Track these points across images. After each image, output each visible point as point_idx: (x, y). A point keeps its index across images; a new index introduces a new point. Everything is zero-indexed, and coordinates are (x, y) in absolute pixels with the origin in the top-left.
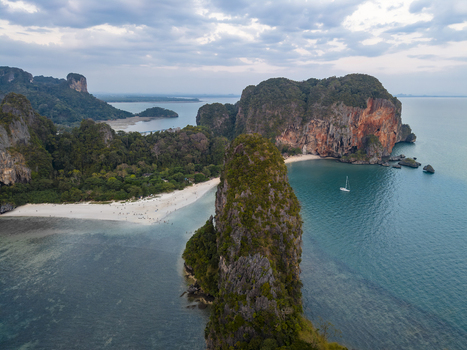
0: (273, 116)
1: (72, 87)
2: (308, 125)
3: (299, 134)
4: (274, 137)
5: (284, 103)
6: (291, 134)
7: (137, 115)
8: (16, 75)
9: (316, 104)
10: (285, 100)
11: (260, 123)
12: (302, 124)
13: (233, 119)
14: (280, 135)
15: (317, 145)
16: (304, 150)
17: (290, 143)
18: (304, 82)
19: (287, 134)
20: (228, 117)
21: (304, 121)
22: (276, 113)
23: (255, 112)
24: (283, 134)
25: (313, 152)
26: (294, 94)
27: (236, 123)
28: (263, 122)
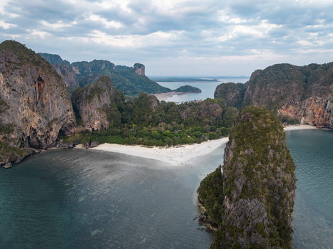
0: (276, 93)
1: (136, 72)
2: (307, 101)
3: (298, 108)
4: (276, 109)
5: (285, 83)
6: (291, 107)
8: (106, 65)
9: (316, 84)
10: (287, 81)
11: (265, 98)
12: (301, 100)
13: (242, 95)
14: (281, 108)
15: (314, 117)
16: (302, 121)
17: (290, 115)
18: (305, 66)
19: (287, 107)
20: (238, 93)
21: (303, 98)
22: (279, 91)
23: (261, 89)
24: (283, 107)
25: (310, 123)
26: (295, 76)
27: (245, 98)
28: (267, 97)
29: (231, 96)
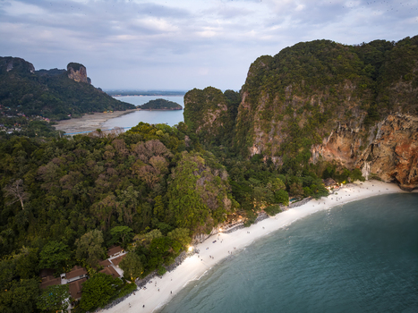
0: (307, 107)
1: (71, 76)
2: (380, 125)
3: (359, 142)
4: (308, 146)
5: (327, 82)
6: (340, 141)
7: (139, 107)
8: (15, 65)
9: (400, 84)
10: (330, 77)
11: (280, 119)
12: (366, 124)
13: (233, 112)
14: (319, 142)
15: (396, 165)
16: (365, 173)
17: (339, 158)
18: (364, 45)
19: (332, 140)
20: (225, 109)
21: (372, 117)
22: (312, 101)
23: (272, 99)
24: (325, 142)
25: (384, 176)
26: (347, 66)
27: (238, 119)
28: (286, 117)
29: (212, 116)
